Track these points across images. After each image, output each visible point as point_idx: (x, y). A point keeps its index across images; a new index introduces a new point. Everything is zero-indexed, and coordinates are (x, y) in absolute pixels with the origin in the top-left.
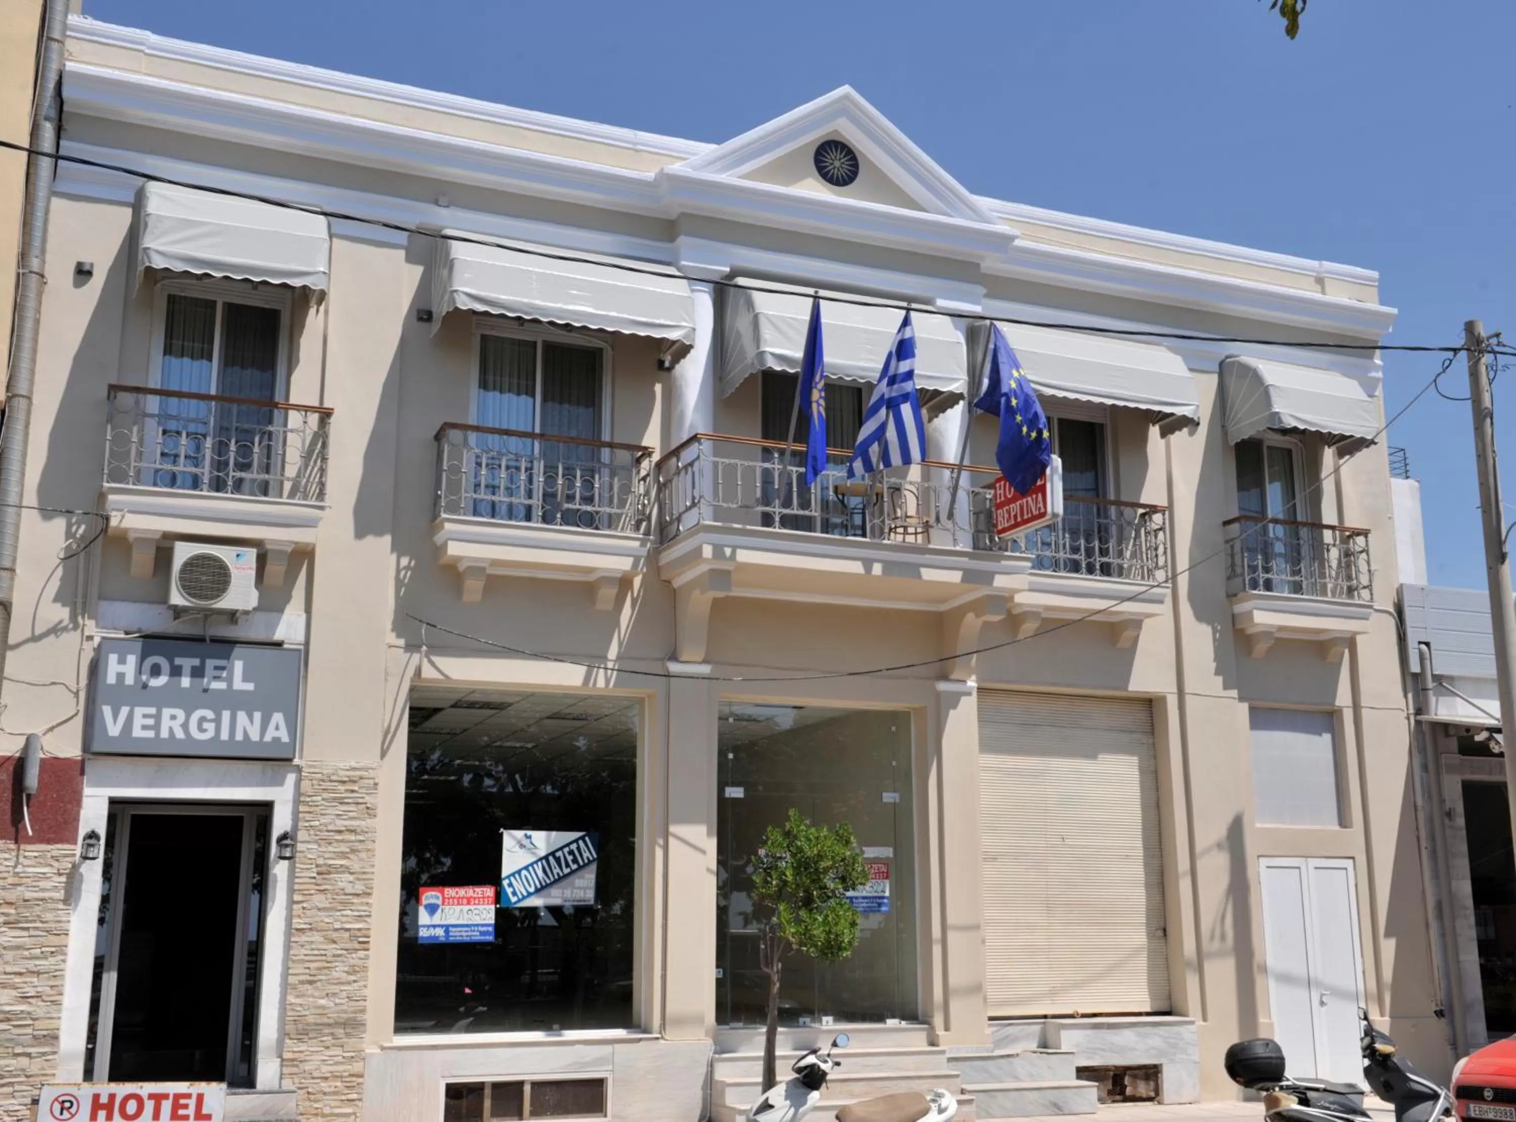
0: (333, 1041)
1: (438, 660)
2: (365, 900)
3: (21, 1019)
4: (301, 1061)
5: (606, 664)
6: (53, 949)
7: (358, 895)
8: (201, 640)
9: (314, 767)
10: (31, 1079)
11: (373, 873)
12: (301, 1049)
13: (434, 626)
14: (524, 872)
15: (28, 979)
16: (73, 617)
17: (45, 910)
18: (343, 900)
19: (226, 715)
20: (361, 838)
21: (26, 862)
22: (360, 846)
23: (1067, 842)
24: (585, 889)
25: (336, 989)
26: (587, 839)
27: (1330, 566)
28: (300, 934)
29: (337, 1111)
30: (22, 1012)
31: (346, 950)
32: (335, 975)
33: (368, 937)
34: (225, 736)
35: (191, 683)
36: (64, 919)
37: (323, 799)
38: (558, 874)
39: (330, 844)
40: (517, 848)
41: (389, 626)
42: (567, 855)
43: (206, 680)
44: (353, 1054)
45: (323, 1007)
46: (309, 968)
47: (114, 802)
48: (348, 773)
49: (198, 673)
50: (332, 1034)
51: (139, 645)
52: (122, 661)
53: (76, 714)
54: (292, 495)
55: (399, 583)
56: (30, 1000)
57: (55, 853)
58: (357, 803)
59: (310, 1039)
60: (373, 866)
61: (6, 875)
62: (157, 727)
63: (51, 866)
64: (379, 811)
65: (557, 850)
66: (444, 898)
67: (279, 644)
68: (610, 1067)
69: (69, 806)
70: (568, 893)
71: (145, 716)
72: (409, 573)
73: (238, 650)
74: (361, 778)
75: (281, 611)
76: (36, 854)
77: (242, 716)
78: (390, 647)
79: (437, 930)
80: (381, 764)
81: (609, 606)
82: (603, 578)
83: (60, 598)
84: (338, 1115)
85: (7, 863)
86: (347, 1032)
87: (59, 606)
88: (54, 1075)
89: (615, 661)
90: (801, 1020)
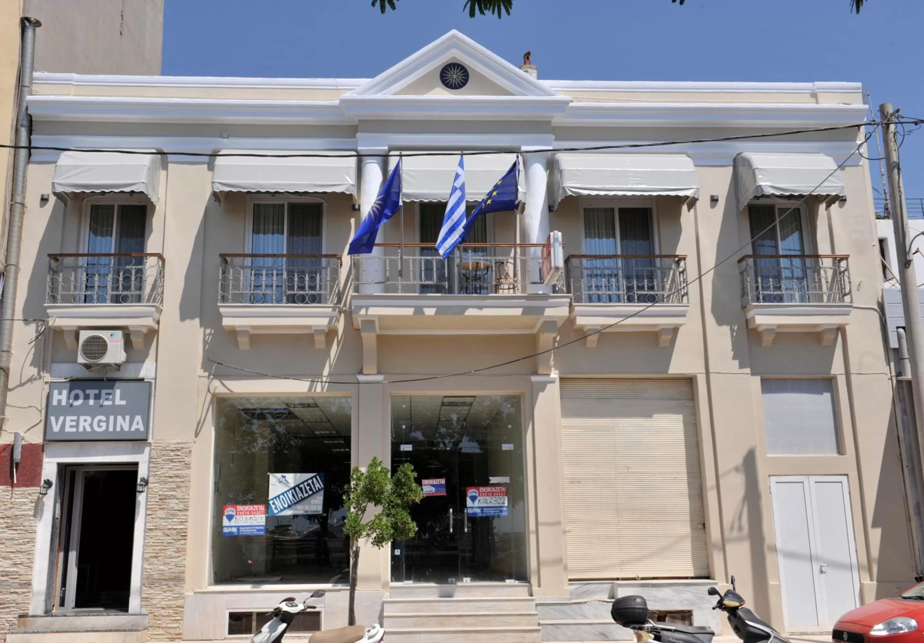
0: (168, 588)
1: (227, 382)
2: (185, 513)
3: (12, 575)
4: (151, 599)
5: (322, 379)
6: (29, 540)
7: (180, 510)
8: (101, 380)
9: (157, 443)
10: (18, 605)
11: (188, 498)
12: (151, 592)
13: (222, 364)
14: (281, 497)
15: (17, 555)
16: (39, 373)
17: (24, 521)
18: (173, 513)
19: (112, 418)
20: (183, 480)
21: (16, 496)
22: (181, 484)
23: (631, 470)
24: (316, 504)
25: (169, 560)
26: (318, 477)
27: (826, 281)
28: (150, 531)
29: (169, 625)
30: (14, 571)
31: (174, 539)
32: (168, 553)
33: (186, 533)
34: (111, 429)
35: (94, 403)
36: (33, 525)
37: (163, 460)
38: (301, 497)
39: (166, 483)
40: (278, 483)
41: (199, 365)
42: (306, 486)
43: (101, 401)
44: (178, 595)
45: (162, 570)
46: (154, 549)
47: (59, 465)
48: (175, 446)
49: (97, 397)
50: (167, 585)
51: (68, 385)
52: (60, 393)
53: (40, 422)
54: (148, 301)
55: (205, 342)
56: (18, 565)
57: (30, 492)
58: (180, 462)
59: (156, 587)
60: (189, 495)
61: (6, 503)
62: (77, 426)
63: (28, 498)
64: (192, 466)
65: (301, 483)
66: (236, 511)
67: (142, 380)
68: (323, 605)
69: (36, 468)
70: (307, 508)
71: (72, 421)
72: (210, 337)
73: (118, 384)
74: (182, 448)
75: (143, 362)
76: (21, 492)
77: (119, 418)
78: (201, 377)
79: (233, 528)
80: (195, 439)
81: (323, 346)
82: (315, 330)
83: (33, 364)
84: (170, 628)
85: (7, 497)
86: (175, 583)
87: (32, 367)
88: (29, 603)
89: (327, 377)
90: (450, 580)
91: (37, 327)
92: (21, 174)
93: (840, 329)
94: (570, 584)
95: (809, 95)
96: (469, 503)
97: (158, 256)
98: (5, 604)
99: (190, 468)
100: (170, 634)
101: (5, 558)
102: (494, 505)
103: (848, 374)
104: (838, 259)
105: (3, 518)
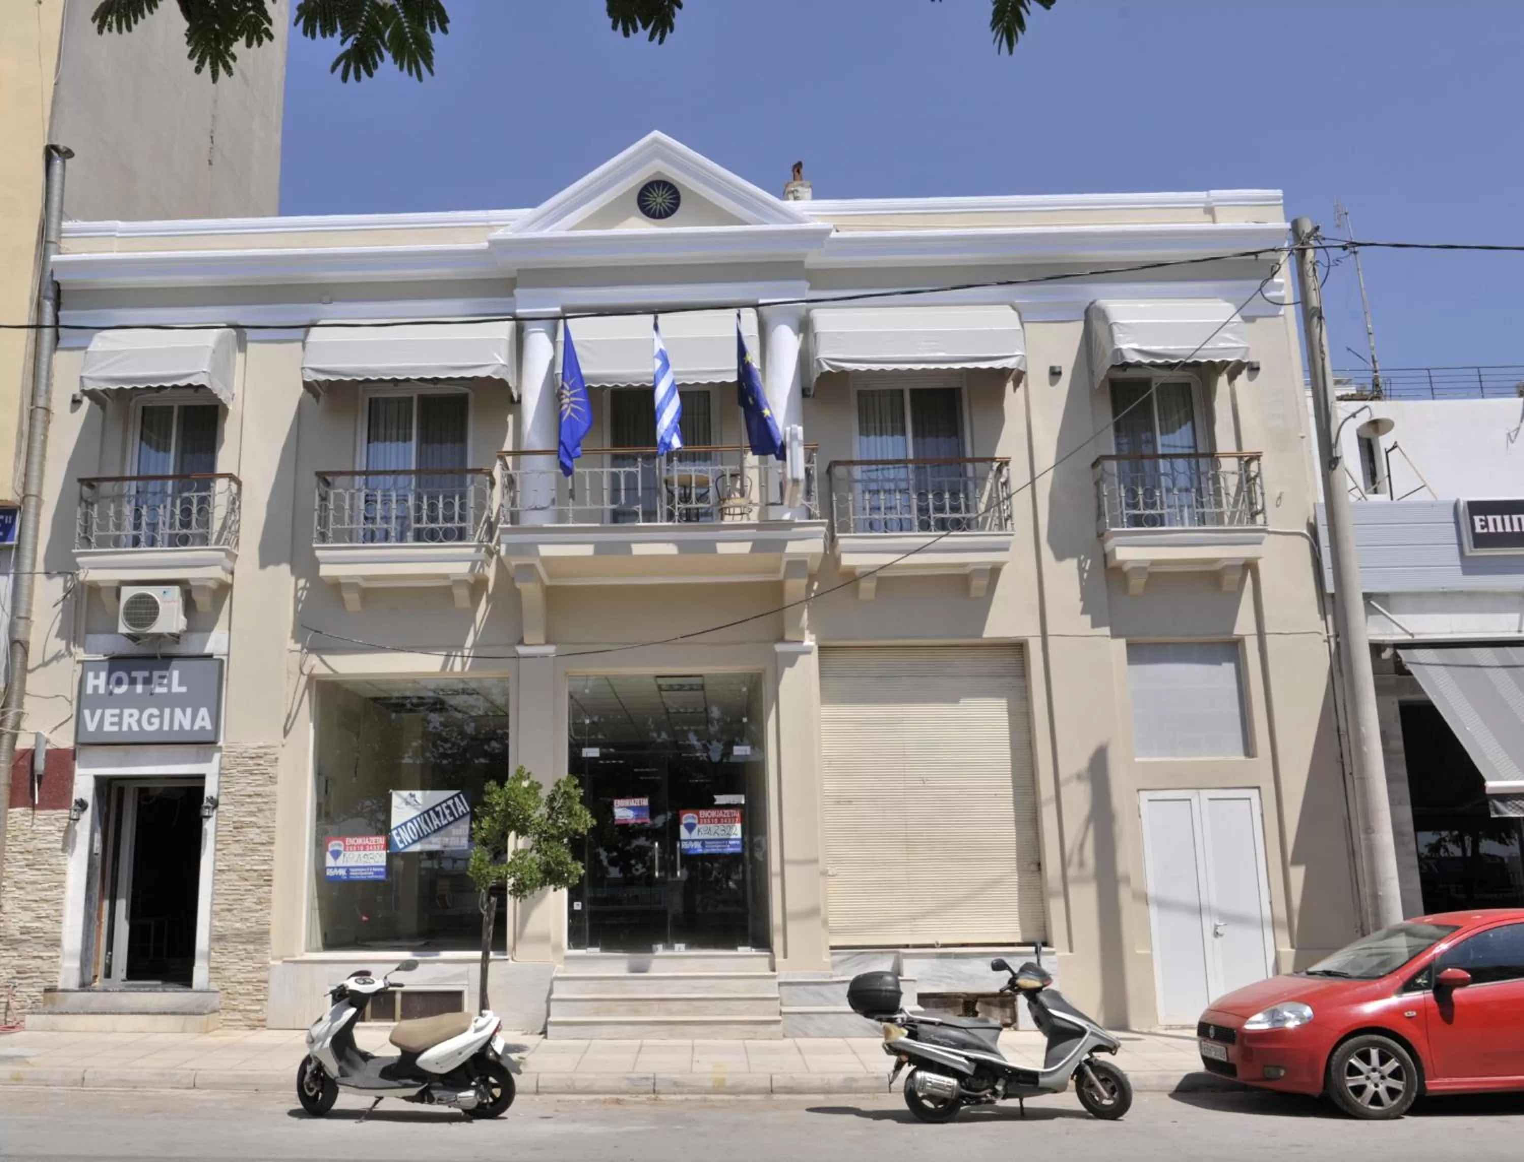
0: (246, 955)
1: (328, 658)
2: (269, 848)
3: (35, 933)
4: (223, 970)
5: (463, 653)
6: (56, 884)
7: (263, 844)
8: (153, 657)
9: (231, 747)
10: (44, 975)
11: (274, 827)
12: (223, 960)
13: (321, 632)
14: (409, 824)
15: (41, 905)
16: (68, 648)
17: (51, 857)
18: (252, 848)
19: (167, 711)
20: (266, 801)
21: (40, 823)
22: (264, 807)
23: (928, 784)
24: (460, 837)
25: (247, 915)
26: (461, 796)
27: (1227, 494)
28: (221, 873)
29: (248, 1008)
30: (37, 928)
31: (255, 886)
32: (246, 904)
33: (270, 876)
34: (166, 727)
35: (144, 689)
36: (62, 863)
37: (238, 771)
38: (437, 826)
39: (243, 805)
40: (404, 805)
41: (289, 634)
42: (445, 809)
43: (153, 686)
44: (260, 965)
45: (238, 929)
46: (227, 900)
47: (98, 779)
48: (256, 751)
49: (147, 681)
50: (245, 950)
51: (107, 664)
52: (97, 677)
53: (71, 718)
55: (297, 600)
56: (43, 920)
57: (57, 816)
58: (263, 774)
59: (229, 952)
60: (274, 821)
61: (25, 832)
62: (120, 724)
63: (54, 825)
64: (279, 779)
65: (437, 806)
66: (345, 846)
67: (210, 656)
68: (466, 982)
69: (67, 783)
70: (446, 841)
71: (113, 716)
72: (305, 592)
73: (175, 663)
74: (266, 754)
75: (210, 630)
76: (45, 817)
78: (291, 651)
79: (340, 870)
80: (284, 741)
81: (467, 604)
82: (455, 582)
83: (60, 634)
84: (250, 1011)
85: (27, 824)
86: (258, 947)
87: (59, 639)
88: (57, 973)
89: (470, 649)
90: (654, 946)
91: (66, 582)
92: (44, 367)
93: (1250, 567)
94: (833, 954)
95: (1202, 210)
96: (684, 833)
97: (230, 477)
98: (25, 972)
99: (276, 783)
100: (250, 1019)
101: (25, 909)
102: (721, 837)
103: (1261, 634)
104: (1246, 459)
105: (22, 853)
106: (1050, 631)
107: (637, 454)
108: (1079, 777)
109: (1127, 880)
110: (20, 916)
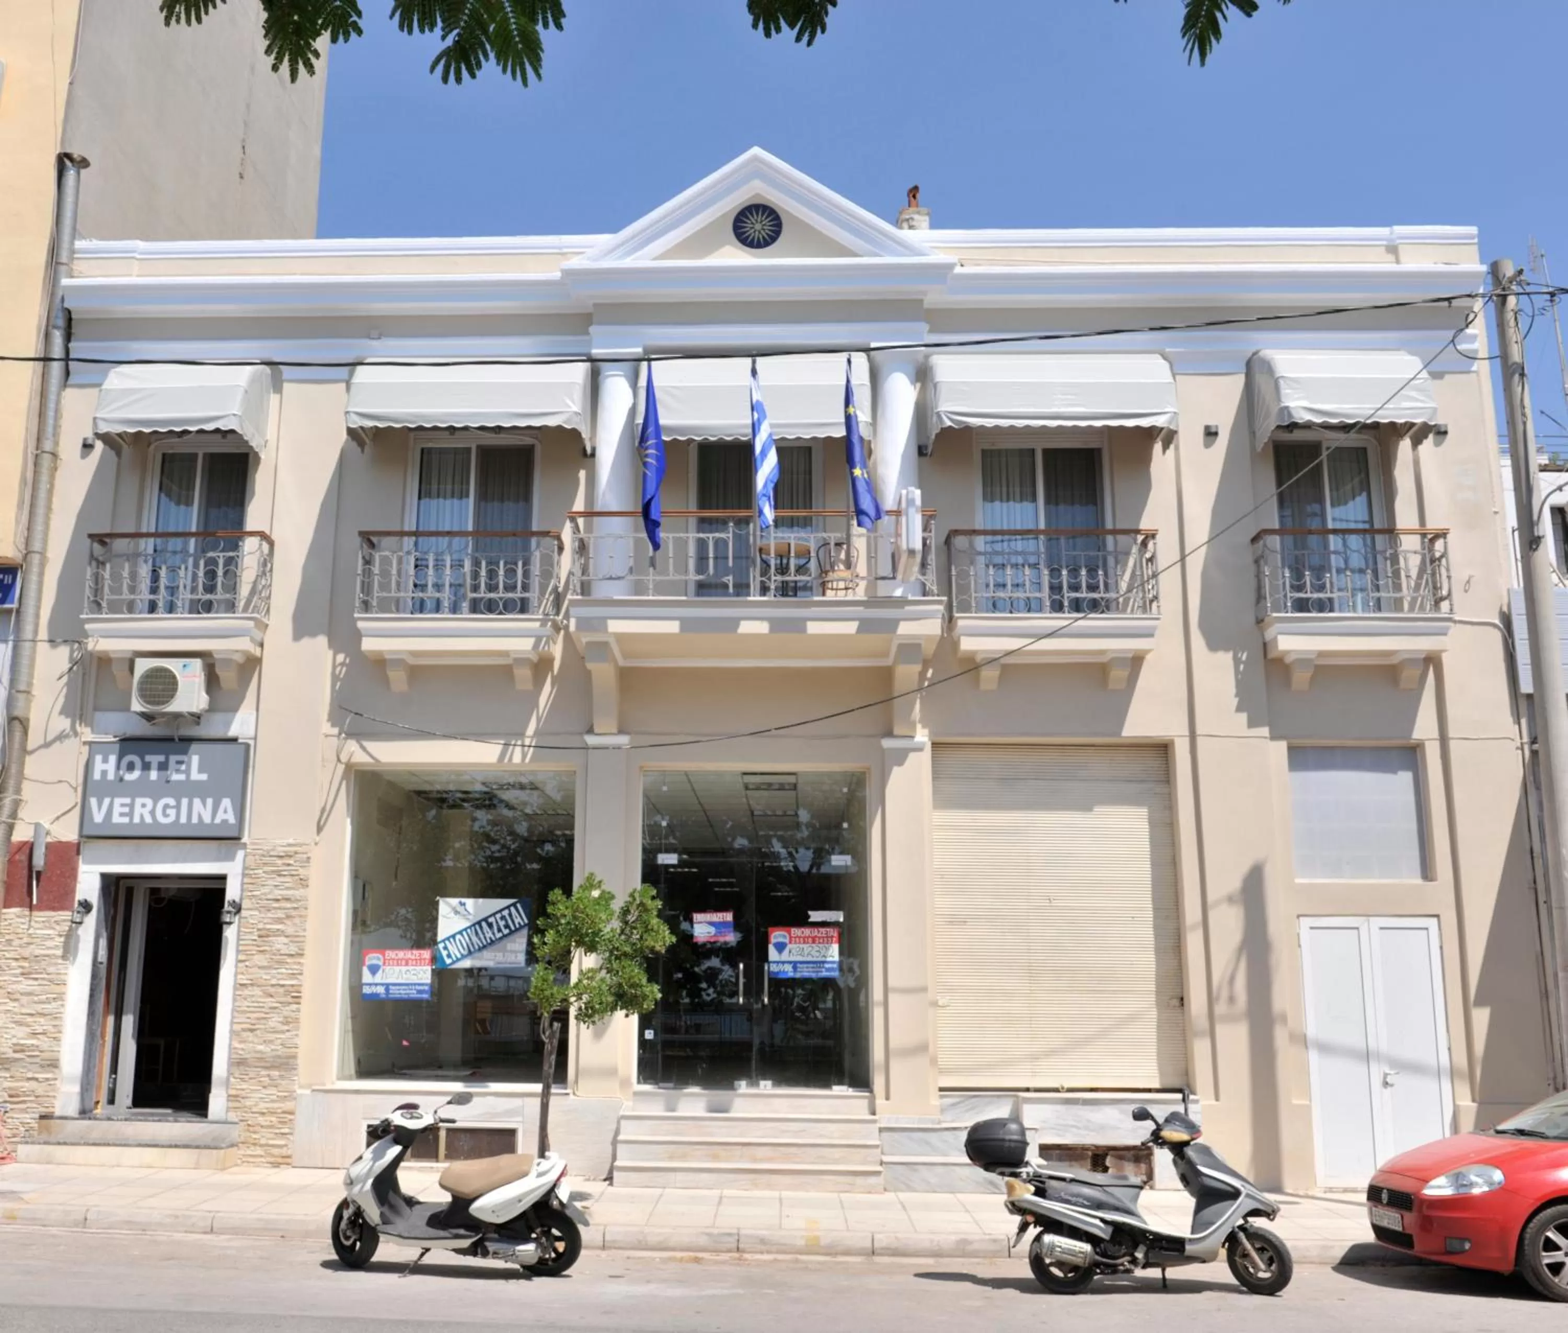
0: (269, 1082)
1: (370, 745)
2: (298, 960)
3: (30, 1051)
4: (243, 1098)
5: (523, 741)
6: (55, 996)
7: (292, 955)
8: (170, 740)
9: (256, 844)
10: (39, 1099)
11: (304, 936)
12: (243, 1087)
13: (361, 715)
14: (458, 937)
15: (38, 1019)
16: (73, 727)
17: (50, 964)
18: (279, 960)
19: (185, 802)
20: (295, 905)
21: (37, 925)
22: (293, 913)
23: (1054, 903)
24: (515, 952)
25: (272, 1037)
26: (519, 906)
27: (1408, 577)
28: (243, 988)
29: (271, 1142)
30: (32, 1045)
31: (281, 1003)
32: (271, 1024)
33: (300, 992)
34: (183, 820)
35: (159, 776)
36: (62, 972)
37: (264, 872)
38: (490, 938)
39: (269, 910)
40: (452, 915)
41: (325, 717)
42: (499, 921)
43: (169, 772)
44: (286, 1094)
45: (261, 1052)
46: (249, 1018)
47: (105, 877)
48: (285, 849)
49: (163, 767)
50: (269, 1076)
51: (117, 746)
52: (105, 760)
53: (75, 806)
54: (245, 610)
55: (335, 678)
56: (39, 1036)
57: (57, 919)
58: (292, 875)
59: (251, 1079)
60: (305, 930)
61: (20, 936)
62: (131, 814)
63: (54, 929)
64: (310, 882)
65: (490, 916)
67: (234, 740)
68: (520, 1119)
69: (69, 881)
70: (500, 957)
71: (123, 805)
72: (344, 669)
73: (194, 747)
74: (296, 853)
75: (235, 709)
76: (43, 919)
78: (327, 736)
79: (378, 987)
80: (317, 839)
81: (529, 686)
82: (516, 660)
83: (64, 712)
84: (273, 1146)
85: (22, 926)
86: (283, 1073)
87: (63, 717)
88: (54, 1097)
89: (532, 737)
90: (736, 1083)
91: (72, 652)
92: (52, 405)
93: (1432, 661)
94: (942, 1097)
95: (1383, 249)
96: (773, 954)
97: (261, 536)
98: (18, 1096)
99: (307, 886)
100: (273, 1156)
101: (19, 1023)
102: (815, 959)
103: (1444, 739)
104: (1430, 536)
105: (16, 959)
106: (1199, 730)
107: (729, 517)
108: (1230, 899)
109: (1284, 1019)
110: (13, 1032)
